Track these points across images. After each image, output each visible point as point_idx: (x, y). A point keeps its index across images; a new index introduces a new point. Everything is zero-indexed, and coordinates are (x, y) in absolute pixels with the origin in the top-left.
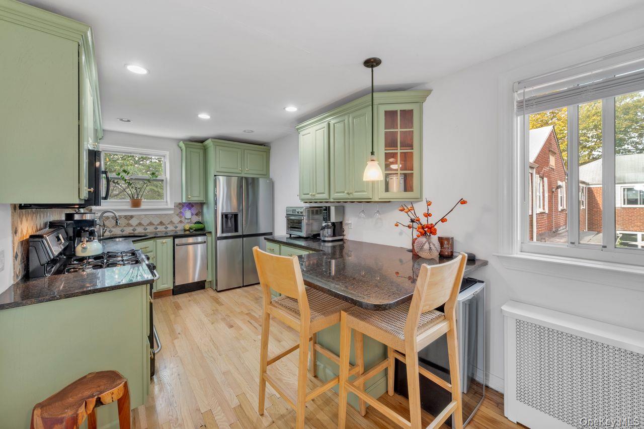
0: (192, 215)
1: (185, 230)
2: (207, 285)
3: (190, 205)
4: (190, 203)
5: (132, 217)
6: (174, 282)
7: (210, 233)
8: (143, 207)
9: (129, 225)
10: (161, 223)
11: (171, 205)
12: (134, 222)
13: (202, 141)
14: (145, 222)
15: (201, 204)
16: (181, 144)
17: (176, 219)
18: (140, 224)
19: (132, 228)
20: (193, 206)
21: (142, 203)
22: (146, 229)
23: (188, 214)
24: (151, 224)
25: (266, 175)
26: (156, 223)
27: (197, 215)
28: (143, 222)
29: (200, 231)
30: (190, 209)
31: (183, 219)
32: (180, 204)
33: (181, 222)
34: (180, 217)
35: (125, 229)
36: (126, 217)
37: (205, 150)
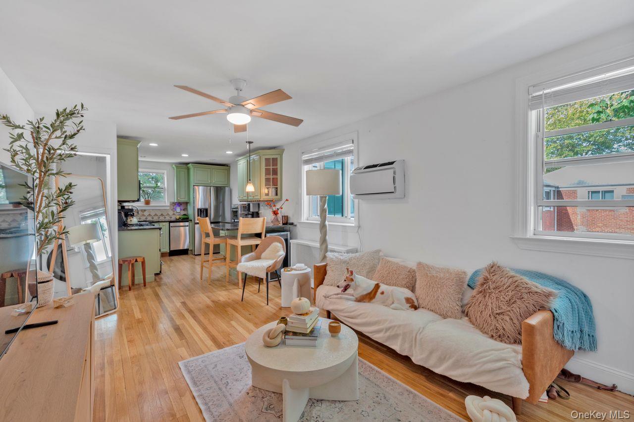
0: (181, 210)
1: (176, 219)
2: (189, 252)
3: (179, 204)
4: (179, 203)
5: (145, 210)
6: (170, 249)
7: (191, 220)
8: (151, 205)
9: (143, 215)
10: (162, 215)
11: (168, 204)
12: (146, 213)
13: (187, 164)
14: (153, 214)
15: (187, 203)
16: (174, 166)
17: (171, 213)
18: (150, 215)
19: (145, 217)
20: (181, 204)
21: (151, 203)
22: (153, 218)
23: (178, 209)
24: (156, 215)
25: (228, 184)
26: (159, 215)
27: (184, 210)
28: (151, 214)
29: (186, 219)
30: (180, 206)
31: (175, 212)
32: (173, 203)
33: (174, 214)
34: (174, 211)
35: (141, 217)
36: (142, 210)
37: (188, 169)
